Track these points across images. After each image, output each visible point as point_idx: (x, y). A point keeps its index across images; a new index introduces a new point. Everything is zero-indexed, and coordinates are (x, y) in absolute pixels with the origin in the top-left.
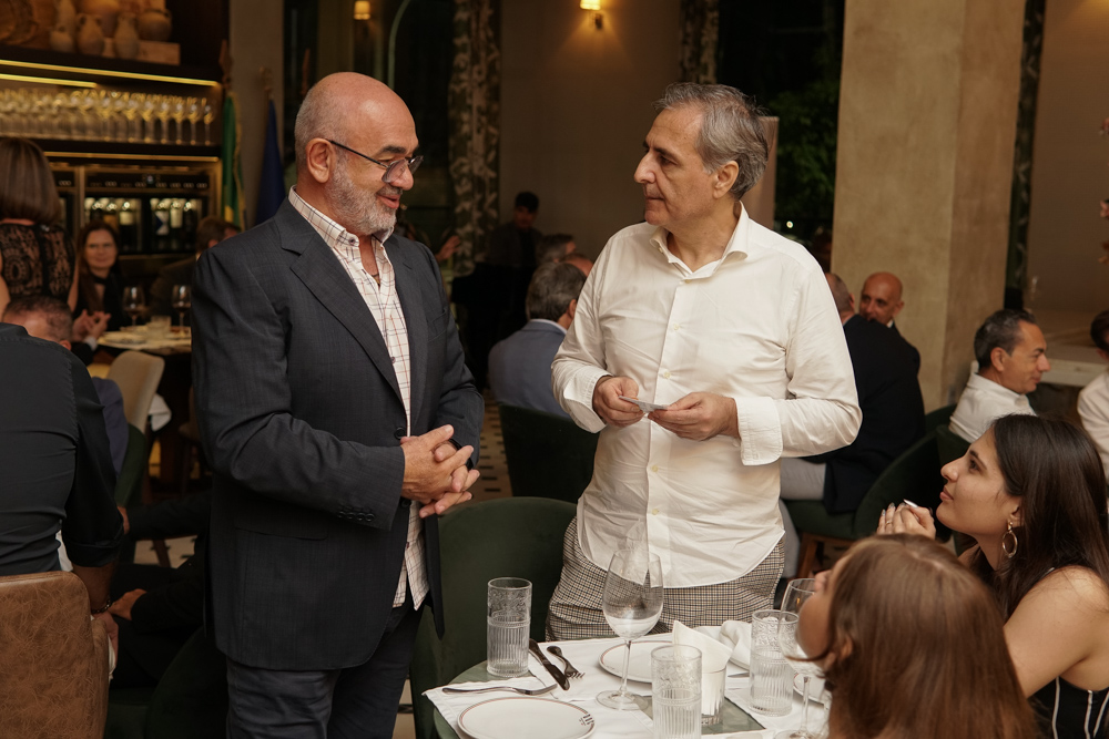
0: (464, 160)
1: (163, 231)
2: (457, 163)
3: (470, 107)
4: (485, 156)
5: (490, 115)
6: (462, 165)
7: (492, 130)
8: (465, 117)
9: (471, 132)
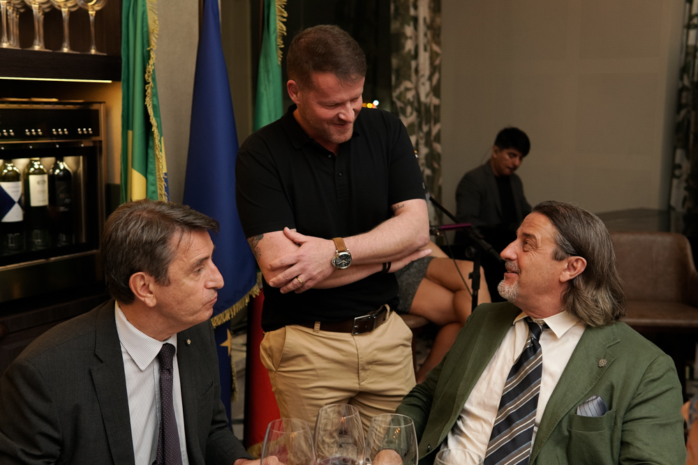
0: (408, 84)
1: (14, 215)
2: (402, 88)
3: (415, 20)
4: (430, 78)
5: (435, 31)
6: (407, 89)
7: (436, 48)
8: (409, 30)
9: (417, 48)
